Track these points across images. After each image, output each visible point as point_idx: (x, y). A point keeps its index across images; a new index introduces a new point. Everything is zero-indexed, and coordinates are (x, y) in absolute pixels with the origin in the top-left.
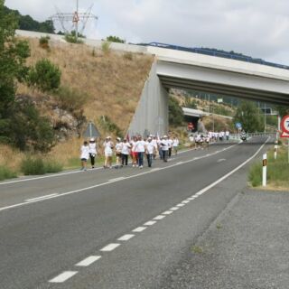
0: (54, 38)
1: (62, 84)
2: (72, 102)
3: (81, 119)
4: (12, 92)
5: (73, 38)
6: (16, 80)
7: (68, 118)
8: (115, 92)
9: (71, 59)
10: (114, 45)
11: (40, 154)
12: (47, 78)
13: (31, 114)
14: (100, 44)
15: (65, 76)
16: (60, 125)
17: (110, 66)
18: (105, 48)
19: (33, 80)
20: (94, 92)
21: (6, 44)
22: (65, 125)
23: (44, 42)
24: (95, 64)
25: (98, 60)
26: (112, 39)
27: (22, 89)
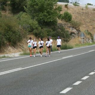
0: (69, 4)
1: (72, 20)
2: (76, 25)
3: (79, 31)
4: (56, 22)
5: (76, 4)
6: (57, 19)
7: (74, 31)
8: (90, 22)
9: (75, 11)
10: (89, 6)
12: (67, 18)
13: (63, 29)
14: (84, 6)
15: (73, 17)
16: (72, 33)
17: (88, 13)
18: (86, 7)
19: (63, 19)
20: (83, 22)
22: (74, 33)
23: (66, 6)
24: (83, 13)
25: (84, 11)
26: (88, 4)
27: (59, 21)
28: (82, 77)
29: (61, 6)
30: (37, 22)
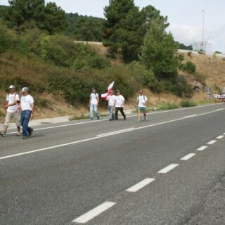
0: (193, 52)
1: (197, 71)
2: (201, 78)
3: (204, 85)
4: (177, 74)
5: (201, 52)
6: (178, 69)
7: (199, 84)
8: (218, 74)
9: (200, 61)
10: (217, 55)
11: (187, 99)
12: (190, 68)
13: (184, 83)
14: (212, 54)
15: (198, 68)
16: (196, 87)
17: (216, 64)
18: (214, 56)
19: (185, 69)
20: (209, 74)
21: (175, 55)
22: (198, 87)
23: (189, 54)
24: (210, 63)
25: (211, 61)
26: (217, 52)
27: (180, 73)
28: (208, 141)
29: (183, 54)
30: (153, 74)
